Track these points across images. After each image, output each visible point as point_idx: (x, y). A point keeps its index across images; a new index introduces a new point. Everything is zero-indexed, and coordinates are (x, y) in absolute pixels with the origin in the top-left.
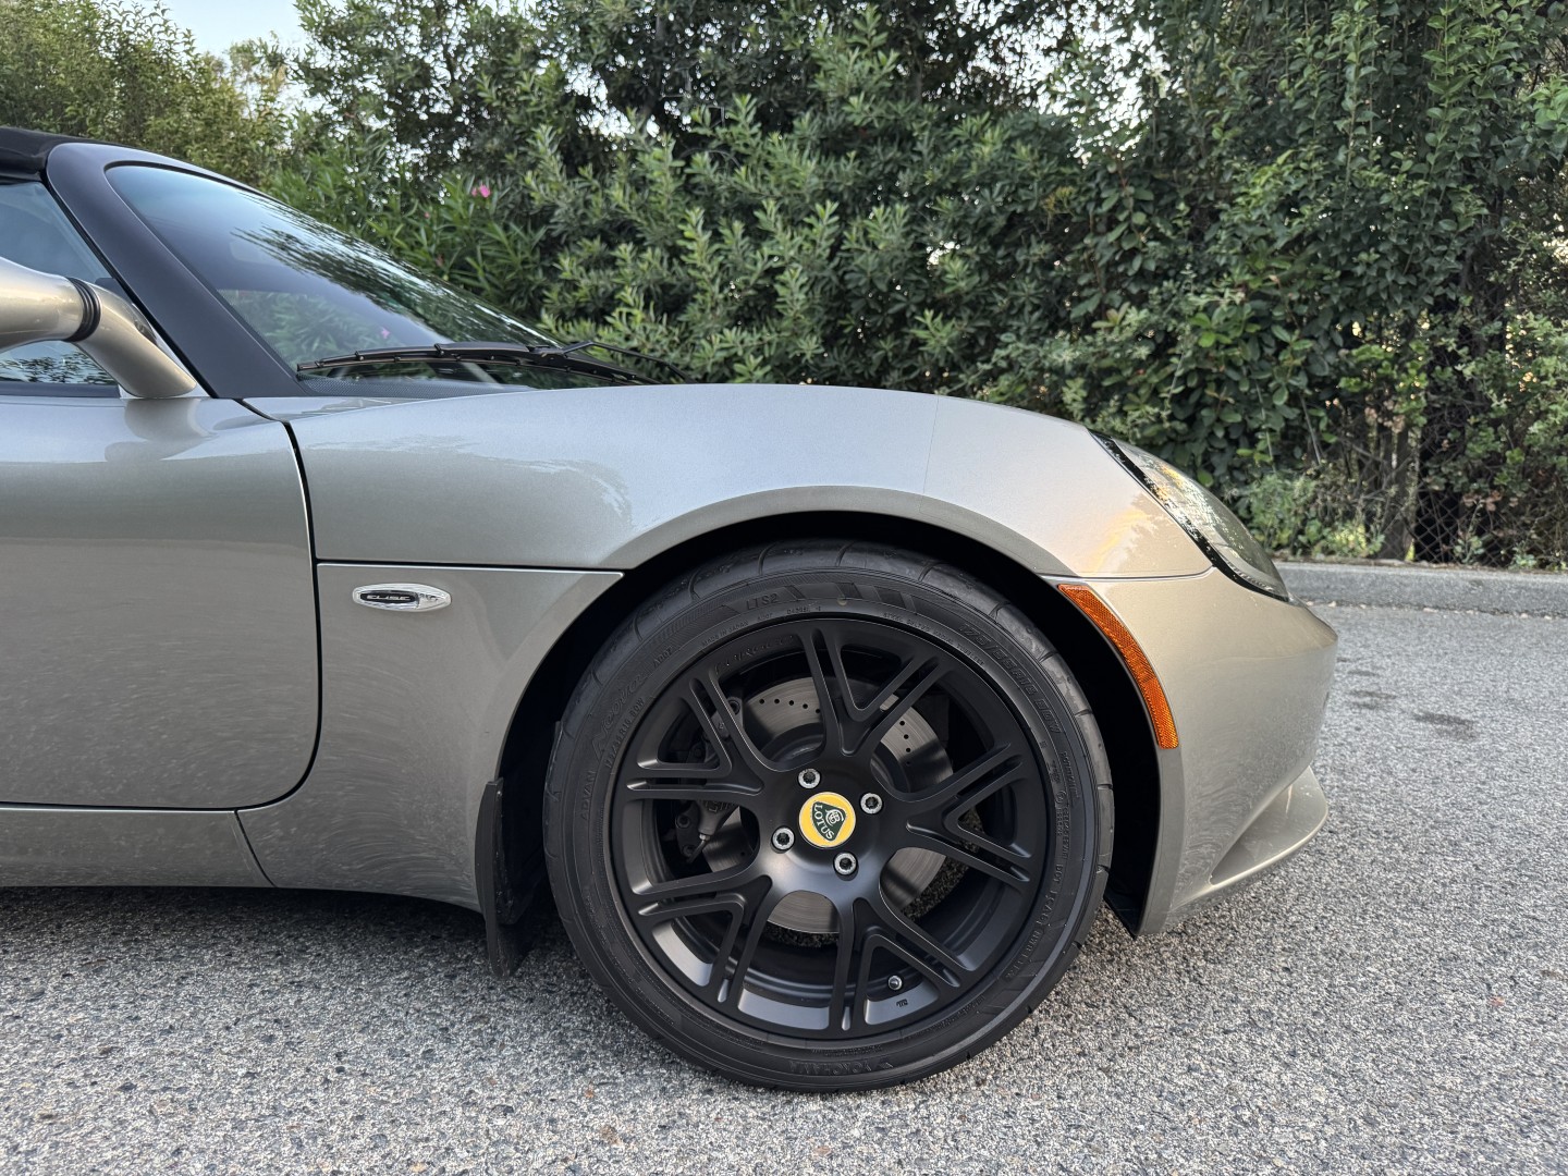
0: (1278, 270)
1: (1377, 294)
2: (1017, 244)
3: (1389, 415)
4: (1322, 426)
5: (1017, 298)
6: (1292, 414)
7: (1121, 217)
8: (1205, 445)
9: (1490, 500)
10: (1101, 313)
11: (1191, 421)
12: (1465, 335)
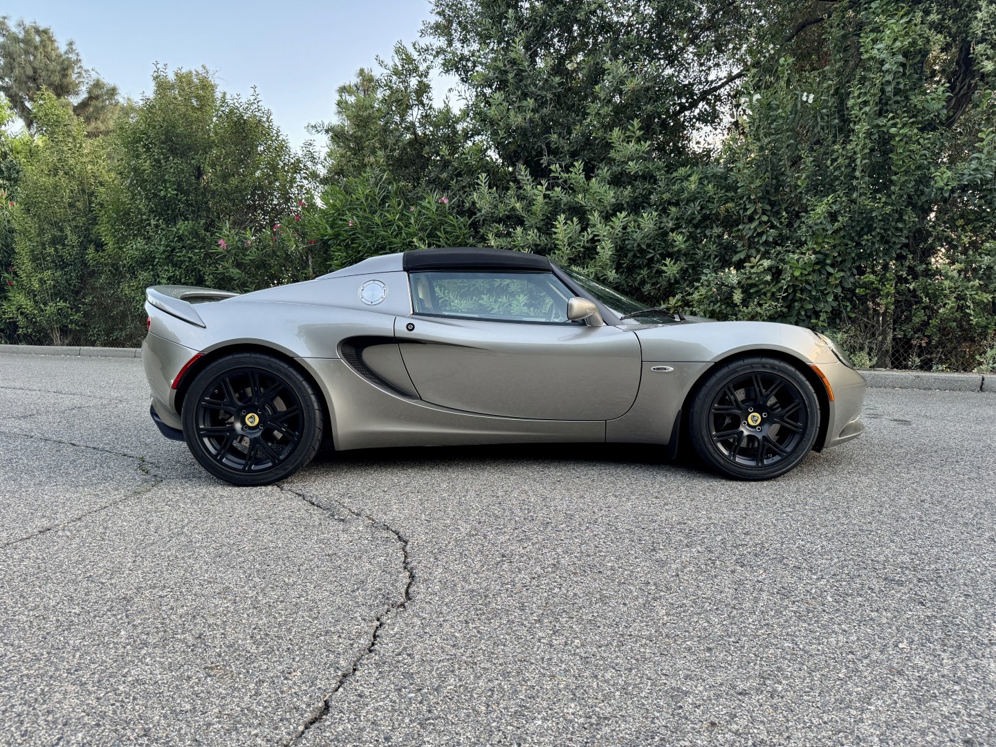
0: (828, 243)
1: (872, 252)
2: (706, 227)
3: (879, 305)
4: (848, 309)
5: (708, 252)
6: (835, 304)
7: (756, 218)
8: (796, 318)
9: (923, 342)
10: (748, 258)
11: (789, 307)
12: (911, 270)
